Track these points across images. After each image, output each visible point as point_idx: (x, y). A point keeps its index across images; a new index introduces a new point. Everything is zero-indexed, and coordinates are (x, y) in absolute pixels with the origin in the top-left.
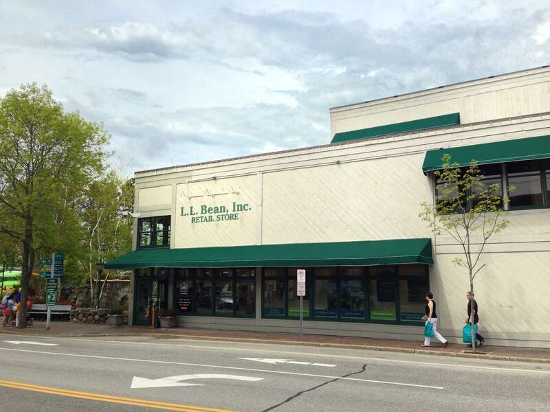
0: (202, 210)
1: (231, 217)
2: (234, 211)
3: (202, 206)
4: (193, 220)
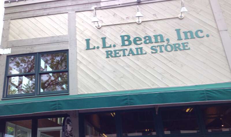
0: (123, 41)
1: (175, 48)
2: (180, 39)
3: (122, 37)
4: (109, 54)
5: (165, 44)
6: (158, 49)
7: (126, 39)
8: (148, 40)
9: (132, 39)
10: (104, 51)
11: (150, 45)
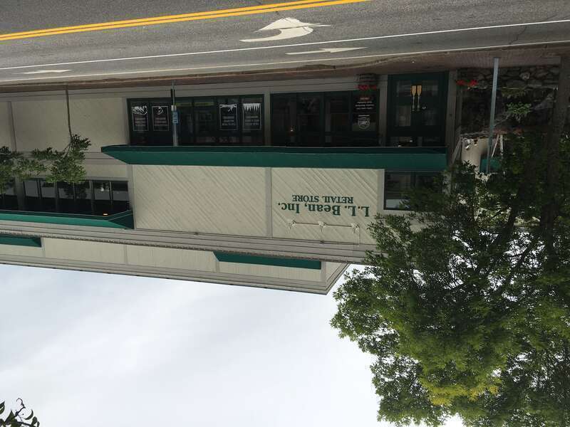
0: (338, 210)
1: (302, 198)
2: (298, 205)
3: (339, 214)
4: (351, 200)
5: (308, 203)
6: (314, 200)
7: (337, 212)
8: (320, 208)
9: (332, 211)
10: (354, 204)
11: (319, 203)
